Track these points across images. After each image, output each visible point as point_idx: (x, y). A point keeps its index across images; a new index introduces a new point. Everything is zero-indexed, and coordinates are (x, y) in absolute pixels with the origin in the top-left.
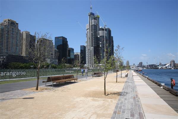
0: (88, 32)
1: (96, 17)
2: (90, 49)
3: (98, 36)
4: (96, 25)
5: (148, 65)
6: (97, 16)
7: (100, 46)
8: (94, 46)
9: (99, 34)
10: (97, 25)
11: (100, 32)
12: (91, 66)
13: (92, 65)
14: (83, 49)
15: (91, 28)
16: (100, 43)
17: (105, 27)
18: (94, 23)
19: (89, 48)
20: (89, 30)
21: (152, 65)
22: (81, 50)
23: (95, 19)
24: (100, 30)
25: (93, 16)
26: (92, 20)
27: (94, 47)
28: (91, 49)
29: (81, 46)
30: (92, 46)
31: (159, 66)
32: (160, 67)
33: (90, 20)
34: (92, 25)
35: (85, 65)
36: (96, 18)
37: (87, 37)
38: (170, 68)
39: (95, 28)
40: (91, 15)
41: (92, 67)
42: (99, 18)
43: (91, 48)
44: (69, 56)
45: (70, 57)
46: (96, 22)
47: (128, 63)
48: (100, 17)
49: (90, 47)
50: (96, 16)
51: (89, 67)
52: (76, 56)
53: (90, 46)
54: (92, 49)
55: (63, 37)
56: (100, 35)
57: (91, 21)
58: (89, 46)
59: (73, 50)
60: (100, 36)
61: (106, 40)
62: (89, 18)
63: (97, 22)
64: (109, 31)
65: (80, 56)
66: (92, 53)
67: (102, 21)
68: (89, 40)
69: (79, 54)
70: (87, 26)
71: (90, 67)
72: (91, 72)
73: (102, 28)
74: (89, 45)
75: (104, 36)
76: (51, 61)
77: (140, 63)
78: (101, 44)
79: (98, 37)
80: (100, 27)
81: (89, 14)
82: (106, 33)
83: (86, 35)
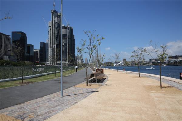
0: (50, 30)
1: (59, 15)
2: (52, 47)
5: (104, 63)
7: (63, 44)
14: (43, 46)
15: (53, 26)
16: (63, 41)
18: (57, 21)
19: (51, 45)
20: (51, 27)
21: (108, 63)
22: (41, 47)
23: (58, 17)
25: (56, 14)
26: (55, 18)
27: (56, 45)
28: (54, 47)
29: (41, 43)
30: (55, 44)
31: (114, 63)
32: (115, 65)
33: (53, 17)
34: (55, 23)
35: (47, 63)
37: (49, 34)
38: (122, 65)
39: (57, 26)
40: (54, 13)
43: (54, 45)
45: (29, 53)
46: (59, 20)
49: (52, 45)
50: (59, 14)
52: (36, 53)
53: (52, 44)
54: (55, 46)
55: (22, 33)
56: (63, 34)
57: (54, 19)
58: (51, 44)
59: (33, 46)
61: (69, 39)
62: (52, 15)
64: (71, 30)
65: (39, 53)
67: (65, 18)
68: (51, 38)
69: (38, 51)
70: (50, 23)
74: (51, 42)
75: (67, 35)
76: (9, 58)
80: (63, 25)
81: (52, 11)
82: (68, 32)
83: (48, 32)
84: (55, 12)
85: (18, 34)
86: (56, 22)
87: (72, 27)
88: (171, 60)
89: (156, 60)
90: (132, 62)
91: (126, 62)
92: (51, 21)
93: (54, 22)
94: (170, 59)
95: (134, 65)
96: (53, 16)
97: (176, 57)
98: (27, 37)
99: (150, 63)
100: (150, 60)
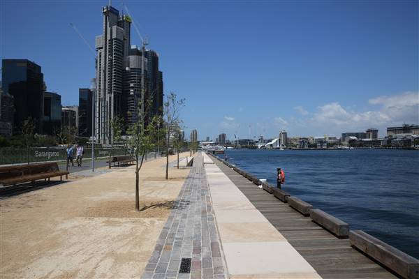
0: (100, 56)
1: (124, 21)
2: (105, 99)
3: (127, 69)
4: (122, 39)
5: (236, 141)
6: (126, 17)
7: (132, 93)
8: (115, 92)
9: (129, 64)
10: (124, 39)
11: (131, 60)
12: (108, 142)
13: (110, 138)
14: (86, 98)
15: (108, 47)
16: (132, 85)
17: (144, 48)
18: (117, 34)
19: (102, 96)
20: (103, 50)
21: (245, 141)
22: (81, 100)
23: (119, 24)
24: (132, 55)
25: (115, 17)
26: (111, 26)
27: (114, 95)
28: (108, 99)
29: (82, 91)
30: (110, 92)
31: (257, 142)
32: (260, 146)
33: (107, 25)
34: (111, 40)
36: (124, 24)
37: (96, 67)
39: (119, 48)
40: (110, 14)
41: (110, 143)
42: (130, 23)
43: (108, 96)
44: (48, 113)
45: (50, 115)
46: (122, 32)
47: (195, 134)
48: (132, 21)
49: (105, 94)
50: (123, 17)
51: (102, 142)
52: (68, 115)
53: (105, 91)
54: (110, 98)
55: (28, 62)
56: (131, 67)
57: (109, 29)
58: (102, 92)
59: (59, 97)
60: (132, 69)
61: (146, 80)
62: (104, 20)
63: (124, 33)
64: (154, 60)
65: (77, 115)
66: (110, 108)
67: (138, 32)
68: (102, 77)
69: (76, 109)
70: (99, 41)
71: (105, 143)
72: (106, 155)
73: (136, 50)
74: (102, 87)
75: (141, 69)
77: (220, 136)
78: (132, 88)
79: (127, 71)
80: (133, 47)
81: (105, 11)
82: (145, 62)
83: (95, 63)
84: (112, 13)
85: (18, 65)
86: (114, 36)
87: (155, 51)
88: (394, 135)
89: (357, 135)
90: (300, 139)
91: (286, 139)
92: (101, 36)
93: (109, 38)
94: (391, 133)
95: (306, 147)
96: (108, 23)
97: (406, 129)
98: (42, 74)
99: (343, 143)
100: (344, 135)
